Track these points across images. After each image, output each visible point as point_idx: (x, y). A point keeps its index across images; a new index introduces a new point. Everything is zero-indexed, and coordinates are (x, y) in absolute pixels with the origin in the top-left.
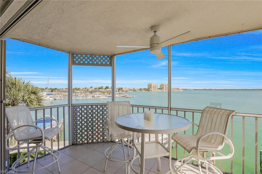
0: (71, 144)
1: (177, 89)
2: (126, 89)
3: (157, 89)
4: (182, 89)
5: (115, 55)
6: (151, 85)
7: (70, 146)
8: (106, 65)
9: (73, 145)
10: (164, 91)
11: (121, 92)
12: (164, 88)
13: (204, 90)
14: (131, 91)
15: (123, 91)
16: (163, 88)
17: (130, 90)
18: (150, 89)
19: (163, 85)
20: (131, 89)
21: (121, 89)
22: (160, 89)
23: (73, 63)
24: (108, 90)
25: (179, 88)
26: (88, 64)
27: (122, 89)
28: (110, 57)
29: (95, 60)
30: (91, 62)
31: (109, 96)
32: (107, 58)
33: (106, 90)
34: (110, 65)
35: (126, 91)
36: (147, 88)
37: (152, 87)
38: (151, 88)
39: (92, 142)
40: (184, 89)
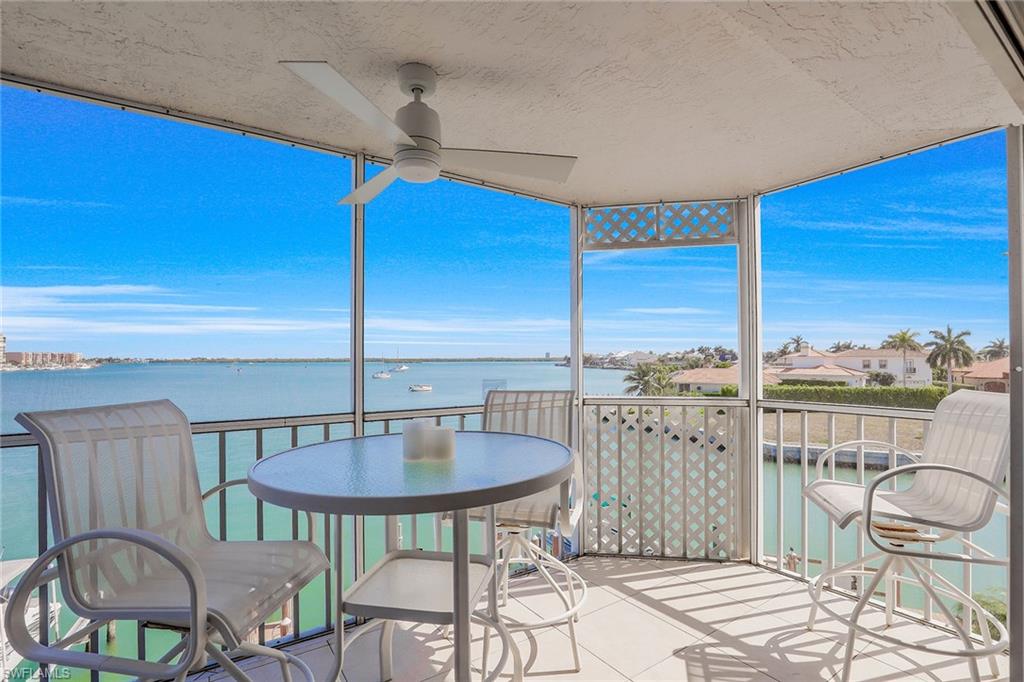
1: (58, 359)
25: (71, 356)
40: (100, 361)
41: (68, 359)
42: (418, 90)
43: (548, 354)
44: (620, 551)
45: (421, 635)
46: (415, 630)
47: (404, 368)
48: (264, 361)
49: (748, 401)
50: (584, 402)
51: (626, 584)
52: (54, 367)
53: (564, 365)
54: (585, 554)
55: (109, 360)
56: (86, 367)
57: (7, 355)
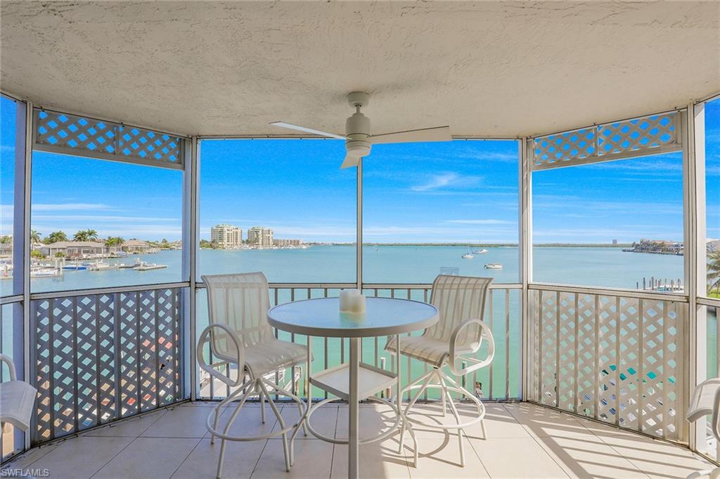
0: (28, 445)
1: (293, 243)
2: (135, 243)
3: (239, 243)
4: (305, 244)
5: (199, 137)
6: (222, 232)
7: (24, 451)
8: (164, 162)
9: (33, 445)
10: (261, 248)
11: (114, 250)
12: (260, 241)
14: (154, 250)
15: (123, 249)
16: (257, 240)
17: (151, 245)
18: (220, 243)
19: (257, 232)
20: (154, 243)
21: (118, 243)
22: (248, 242)
23: (37, 142)
24: (59, 244)
25: (298, 241)
26: (100, 152)
27: (119, 241)
28: (178, 139)
29: (127, 144)
30: (110, 149)
31: (68, 266)
32: (169, 142)
33: (51, 246)
34: (180, 165)
35: (137, 248)
36: (209, 240)
37: (225, 236)
38: (221, 239)
39: (117, 419)
40: (310, 244)
41: (296, 243)
42: (358, 106)
43: (615, 241)
44: (557, 405)
45: (384, 417)
46: (384, 414)
47: (485, 251)
48: (392, 245)
49: (688, 298)
50: (528, 286)
51: (544, 429)
52: (292, 247)
53: (633, 251)
54: (527, 401)
55: (314, 244)
56: (304, 247)
57: (274, 241)
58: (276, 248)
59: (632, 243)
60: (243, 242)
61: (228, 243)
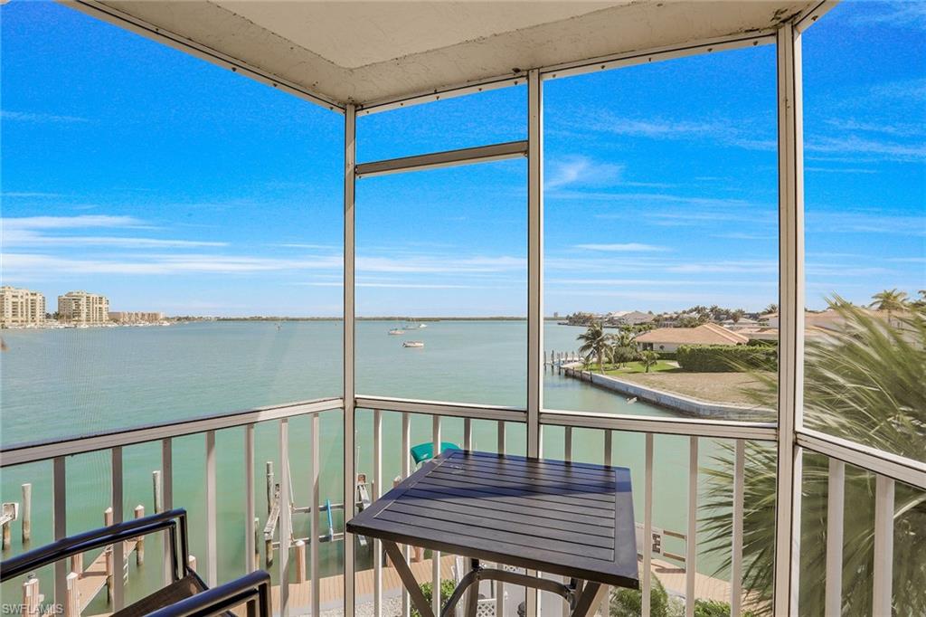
1: (146, 317)
3: (38, 317)
4: (167, 319)
6: (2, 300)
10: (84, 326)
12: (84, 316)
13: (252, 319)
16: (77, 313)
19: (77, 301)
22: (57, 316)
37: (9, 306)
40: (179, 319)
41: (153, 317)
43: (556, 314)
47: (423, 326)
52: (144, 324)
55: (187, 318)
56: (167, 324)
57: (110, 314)
58: (115, 325)
59: (566, 316)
60: (48, 316)
61: (15, 319)
